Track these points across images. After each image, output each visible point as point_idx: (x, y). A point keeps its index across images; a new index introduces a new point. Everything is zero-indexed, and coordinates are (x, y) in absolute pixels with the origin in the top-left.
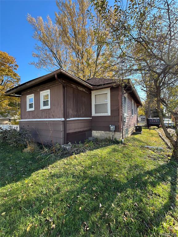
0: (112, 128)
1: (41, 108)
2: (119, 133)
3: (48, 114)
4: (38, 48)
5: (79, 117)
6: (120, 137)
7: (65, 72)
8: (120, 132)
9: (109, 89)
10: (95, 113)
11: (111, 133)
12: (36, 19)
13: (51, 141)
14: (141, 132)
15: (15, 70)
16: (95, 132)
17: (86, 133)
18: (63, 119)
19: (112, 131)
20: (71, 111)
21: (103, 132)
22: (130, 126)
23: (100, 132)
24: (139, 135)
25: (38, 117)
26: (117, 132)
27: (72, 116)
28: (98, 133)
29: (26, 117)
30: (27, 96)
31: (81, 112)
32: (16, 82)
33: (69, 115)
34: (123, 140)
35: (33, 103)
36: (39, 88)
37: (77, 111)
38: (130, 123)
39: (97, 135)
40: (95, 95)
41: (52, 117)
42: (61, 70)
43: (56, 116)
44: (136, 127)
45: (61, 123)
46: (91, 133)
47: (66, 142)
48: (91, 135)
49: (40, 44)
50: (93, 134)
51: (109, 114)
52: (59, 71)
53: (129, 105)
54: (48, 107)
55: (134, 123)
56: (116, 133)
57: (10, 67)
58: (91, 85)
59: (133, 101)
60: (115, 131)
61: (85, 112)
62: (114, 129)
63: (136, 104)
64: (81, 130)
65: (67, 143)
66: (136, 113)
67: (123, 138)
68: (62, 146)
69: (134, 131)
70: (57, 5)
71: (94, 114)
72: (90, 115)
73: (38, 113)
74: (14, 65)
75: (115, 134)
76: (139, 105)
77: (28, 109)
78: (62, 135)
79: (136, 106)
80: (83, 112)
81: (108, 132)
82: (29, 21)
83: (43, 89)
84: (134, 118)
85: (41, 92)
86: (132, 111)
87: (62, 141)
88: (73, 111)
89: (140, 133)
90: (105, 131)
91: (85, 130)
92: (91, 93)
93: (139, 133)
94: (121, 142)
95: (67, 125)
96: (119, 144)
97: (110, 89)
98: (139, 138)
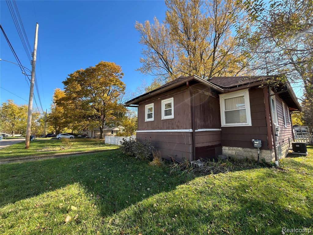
0: (257, 143)
1: (162, 118)
2: (269, 152)
3: (171, 124)
4: (144, 53)
5: (206, 128)
6: (272, 157)
7: (197, 78)
8: (271, 150)
9: (247, 90)
10: (226, 123)
11: (254, 150)
12: (143, 24)
13: (176, 156)
14: (305, 153)
15: (120, 79)
16: (227, 148)
17: (216, 148)
18: (191, 130)
19: (257, 148)
20: (198, 121)
21: (239, 148)
22: (283, 142)
23: (235, 148)
24: (303, 158)
25: (158, 127)
26: (266, 149)
27: (200, 127)
28: (232, 150)
29: (144, 127)
30: (146, 106)
31: (209, 122)
32: (122, 90)
33: (196, 125)
34: (277, 163)
35: (153, 112)
36: (160, 97)
37: (204, 121)
38: (283, 137)
39: (230, 152)
40: (225, 100)
41: (177, 128)
42: (195, 77)
43: (182, 127)
44: (294, 145)
45: (190, 135)
46: (221, 150)
47: (195, 158)
48: (221, 152)
49: (146, 48)
50: (223, 151)
51: (249, 123)
52: (191, 78)
53: (278, 110)
54: (172, 117)
55: (289, 138)
56: (264, 151)
57: (117, 76)
58: (222, 88)
59: (283, 104)
60: (261, 149)
61: (212, 121)
62: (260, 146)
63: (288, 108)
64: (210, 144)
65: (196, 160)
66: (289, 121)
67: (276, 160)
68: (192, 163)
69: (291, 151)
70: (166, 4)
71: (224, 124)
72: (219, 125)
73: (158, 123)
74: (120, 74)
75: (261, 152)
76: (293, 109)
77: (147, 120)
78: (190, 149)
79: (288, 111)
80: (211, 122)
81: (249, 149)
82: (137, 28)
83: (164, 97)
84: (287, 129)
85: (162, 101)
86: (284, 119)
87: (190, 156)
88: (200, 120)
89: (305, 156)
90: (243, 147)
91: (214, 145)
92: (218, 98)
93: (301, 155)
94: (275, 165)
95: (196, 137)
96: (271, 167)
97: (249, 90)
98: (306, 163)
